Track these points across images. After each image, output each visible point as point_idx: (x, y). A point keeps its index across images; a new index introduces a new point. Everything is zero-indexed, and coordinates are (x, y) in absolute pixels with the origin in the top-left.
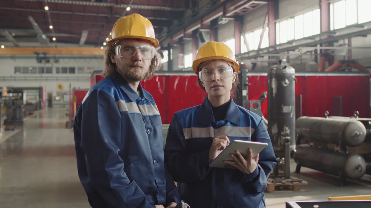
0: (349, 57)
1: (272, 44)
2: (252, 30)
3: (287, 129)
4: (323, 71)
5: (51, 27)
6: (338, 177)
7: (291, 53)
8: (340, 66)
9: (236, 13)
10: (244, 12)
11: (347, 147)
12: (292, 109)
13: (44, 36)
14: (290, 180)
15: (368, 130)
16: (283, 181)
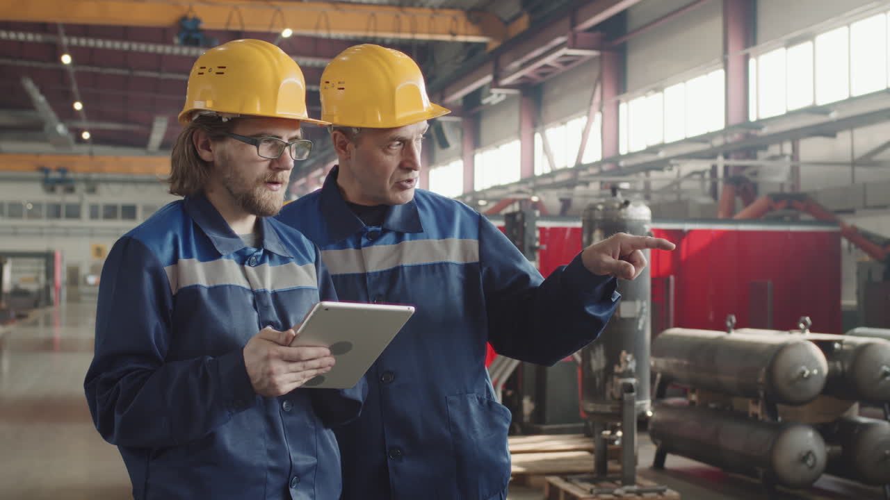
0: (793, 187)
1: (610, 153)
2: (562, 119)
3: (629, 358)
4: (729, 218)
5: (78, 106)
6: (757, 481)
7: (654, 174)
8: (770, 209)
9: (523, 77)
10: (543, 75)
11: (780, 407)
12: (642, 308)
13: (61, 129)
14: (635, 488)
15: (832, 364)
16: (617, 491)
